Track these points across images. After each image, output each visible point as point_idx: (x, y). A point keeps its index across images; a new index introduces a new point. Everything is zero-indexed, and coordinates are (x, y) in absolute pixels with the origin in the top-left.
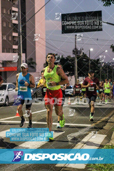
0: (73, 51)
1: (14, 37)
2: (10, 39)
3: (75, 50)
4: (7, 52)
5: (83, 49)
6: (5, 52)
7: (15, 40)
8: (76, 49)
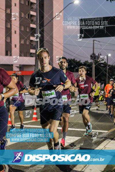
0: (91, 56)
1: (31, 41)
2: (28, 43)
3: (93, 56)
4: (24, 56)
5: (101, 55)
6: (22, 56)
7: (33, 45)
8: (93, 54)
